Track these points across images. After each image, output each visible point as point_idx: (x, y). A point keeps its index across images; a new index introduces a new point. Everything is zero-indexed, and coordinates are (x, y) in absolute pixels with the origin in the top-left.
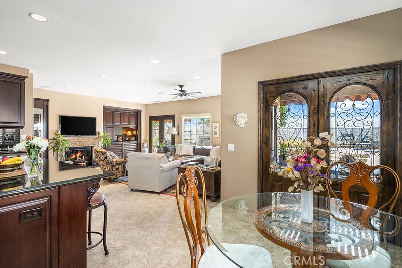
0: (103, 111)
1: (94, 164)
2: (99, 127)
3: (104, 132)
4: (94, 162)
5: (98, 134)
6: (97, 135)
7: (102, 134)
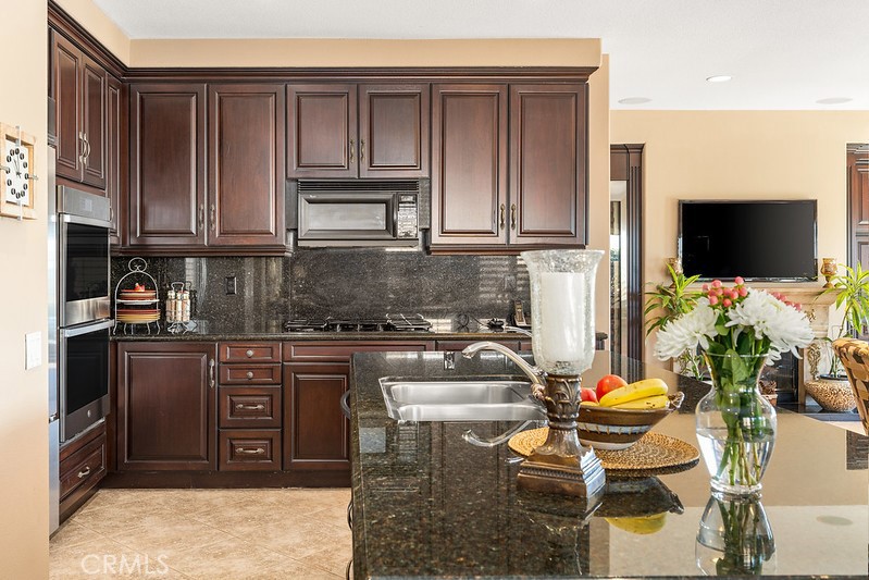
0: (850, 171)
1: (810, 402)
2: (831, 241)
3: (850, 264)
4: (808, 393)
5: (828, 274)
6: (822, 279)
7: (841, 270)
